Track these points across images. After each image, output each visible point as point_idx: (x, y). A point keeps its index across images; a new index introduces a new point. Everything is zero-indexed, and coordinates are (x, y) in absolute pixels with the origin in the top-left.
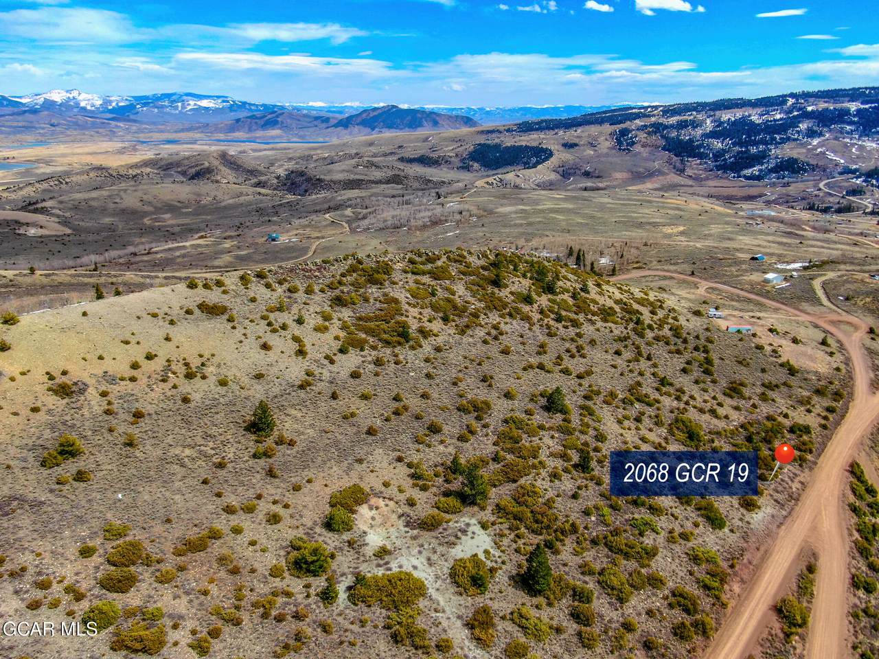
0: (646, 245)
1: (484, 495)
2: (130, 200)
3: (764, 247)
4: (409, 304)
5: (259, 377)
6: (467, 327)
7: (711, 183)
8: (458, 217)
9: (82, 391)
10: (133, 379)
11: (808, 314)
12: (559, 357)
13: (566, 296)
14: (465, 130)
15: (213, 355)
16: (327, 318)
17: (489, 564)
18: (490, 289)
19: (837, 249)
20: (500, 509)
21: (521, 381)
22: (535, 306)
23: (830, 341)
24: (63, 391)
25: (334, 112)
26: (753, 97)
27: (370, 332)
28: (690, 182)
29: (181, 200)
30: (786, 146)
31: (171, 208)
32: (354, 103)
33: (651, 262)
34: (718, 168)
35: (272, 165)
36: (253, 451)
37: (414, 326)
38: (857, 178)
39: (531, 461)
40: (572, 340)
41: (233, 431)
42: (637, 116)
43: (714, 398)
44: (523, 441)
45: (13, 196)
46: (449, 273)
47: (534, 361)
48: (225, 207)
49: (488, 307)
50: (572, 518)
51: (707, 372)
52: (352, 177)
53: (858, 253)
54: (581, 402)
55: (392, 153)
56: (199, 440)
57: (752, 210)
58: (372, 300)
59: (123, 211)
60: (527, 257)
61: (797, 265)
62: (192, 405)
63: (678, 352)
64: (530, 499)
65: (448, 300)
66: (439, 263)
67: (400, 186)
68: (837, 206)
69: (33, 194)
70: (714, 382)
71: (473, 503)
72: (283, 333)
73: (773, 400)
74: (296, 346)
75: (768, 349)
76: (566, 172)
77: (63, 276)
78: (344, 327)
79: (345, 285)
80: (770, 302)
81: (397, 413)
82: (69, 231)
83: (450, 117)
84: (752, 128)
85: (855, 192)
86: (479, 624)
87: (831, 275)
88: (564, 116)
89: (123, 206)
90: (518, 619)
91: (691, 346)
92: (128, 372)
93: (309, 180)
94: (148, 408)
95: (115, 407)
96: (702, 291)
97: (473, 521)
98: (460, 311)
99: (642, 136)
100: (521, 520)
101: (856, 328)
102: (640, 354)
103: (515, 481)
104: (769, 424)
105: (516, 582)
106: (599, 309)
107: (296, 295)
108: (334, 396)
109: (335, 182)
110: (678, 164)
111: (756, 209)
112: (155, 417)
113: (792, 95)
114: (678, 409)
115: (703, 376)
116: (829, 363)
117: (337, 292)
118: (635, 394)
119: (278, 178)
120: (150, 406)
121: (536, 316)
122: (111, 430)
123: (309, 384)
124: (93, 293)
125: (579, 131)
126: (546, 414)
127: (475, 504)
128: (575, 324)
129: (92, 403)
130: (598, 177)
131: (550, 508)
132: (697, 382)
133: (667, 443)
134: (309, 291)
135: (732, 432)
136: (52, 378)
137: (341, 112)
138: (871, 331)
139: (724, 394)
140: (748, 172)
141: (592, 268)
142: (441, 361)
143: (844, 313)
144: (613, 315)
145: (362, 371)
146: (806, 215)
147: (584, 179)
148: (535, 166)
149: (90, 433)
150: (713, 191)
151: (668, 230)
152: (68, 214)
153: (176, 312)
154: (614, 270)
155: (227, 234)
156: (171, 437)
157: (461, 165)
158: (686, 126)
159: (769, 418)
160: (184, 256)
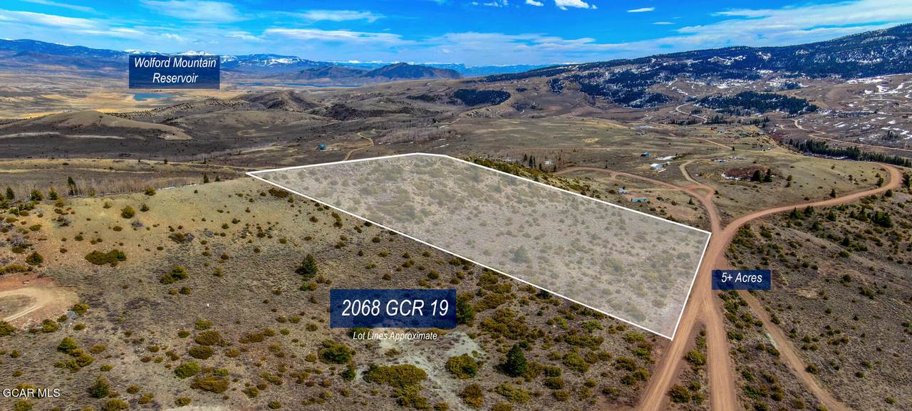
0: (574, 151)
1: (471, 318)
2: (230, 121)
3: (649, 148)
4: (415, 194)
5: (308, 239)
6: (456, 208)
7: (612, 111)
8: (448, 135)
9: (190, 240)
10: (223, 235)
11: (679, 186)
12: (521, 226)
13: (524, 187)
14: (452, 81)
15: (277, 223)
16: (357, 202)
17: (477, 359)
18: (471, 183)
19: (690, 146)
20: (484, 325)
21: (496, 243)
22: (503, 193)
23: (693, 201)
24: (178, 238)
25: (366, 67)
26: (632, 58)
27: (388, 213)
28: (599, 111)
29: (262, 121)
30: (654, 86)
31: (255, 126)
32: (378, 61)
33: (579, 162)
34: (616, 101)
35: (323, 100)
36: (301, 286)
37: (418, 208)
38: (696, 103)
39: (505, 295)
40: (530, 215)
41: (288, 272)
42: (563, 71)
43: (628, 244)
44: (499, 282)
45: (158, 114)
46: (443, 173)
47: (504, 229)
48: (290, 127)
49: (470, 195)
50: (539, 327)
51: (622, 228)
52: (376, 108)
53: (703, 147)
54: (539, 254)
55: (403, 94)
56: (264, 276)
57: (639, 126)
58: (389, 191)
59: (225, 127)
60: (496, 162)
61: (669, 158)
62: (261, 254)
63: (602, 217)
64: (506, 319)
65: (442, 191)
66: (436, 166)
67: (408, 115)
68: (687, 121)
69: (170, 114)
70: (627, 234)
71: (463, 323)
72: (326, 211)
73: (665, 241)
74: (334, 220)
75: (658, 210)
76: (519, 107)
77: (184, 166)
78: (369, 208)
79: (370, 180)
80: (655, 181)
81: (405, 266)
82: (190, 138)
83: (441, 70)
84: (634, 77)
85: (696, 112)
86: (470, 395)
87: (689, 162)
88: (517, 72)
89: (225, 123)
90: (503, 391)
91: (609, 213)
92: (220, 230)
93: (347, 110)
94: (232, 254)
95: (210, 251)
96: (613, 178)
97: (463, 334)
98: (451, 198)
99: (567, 83)
100: (500, 331)
101: (708, 192)
102: (577, 221)
103: (494, 308)
104: (665, 256)
105: (499, 369)
106: (547, 194)
107: (336, 186)
108: (360, 254)
109: (364, 112)
110: (591, 100)
111: (641, 125)
112: (235, 259)
113: (654, 57)
114: (606, 253)
115: (620, 231)
116: (695, 215)
117: (364, 186)
118: (576, 247)
119: (327, 108)
120: (232, 252)
121: (504, 201)
122: (206, 265)
123: (343, 245)
124: (202, 178)
125: (527, 81)
126: (514, 264)
127: (465, 323)
128: (531, 204)
129: (196, 248)
130: (541, 109)
131: (522, 322)
132: (616, 235)
133: (601, 275)
134: (345, 184)
135: (642, 263)
136: (172, 230)
137: (369, 67)
138: (717, 193)
139: (635, 241)
140: (634, 103)
141: (540, 168)
142: (438, 232)
143: (700, 184)
144: (557, 197)
145: (381, 238)
146: (670, 127)
147: (531, 111)
148: (499, 103)
149: (193, 266)
150: (614, 115)
151: (588, 141)
152: (191, 127)
153: (254, 194)
154: (555, 168)
155: (291, 144)
156: (245, 272)
157: (449, 100)
158: (594, 77)
159: (664, 252)
160: (262, 157)
